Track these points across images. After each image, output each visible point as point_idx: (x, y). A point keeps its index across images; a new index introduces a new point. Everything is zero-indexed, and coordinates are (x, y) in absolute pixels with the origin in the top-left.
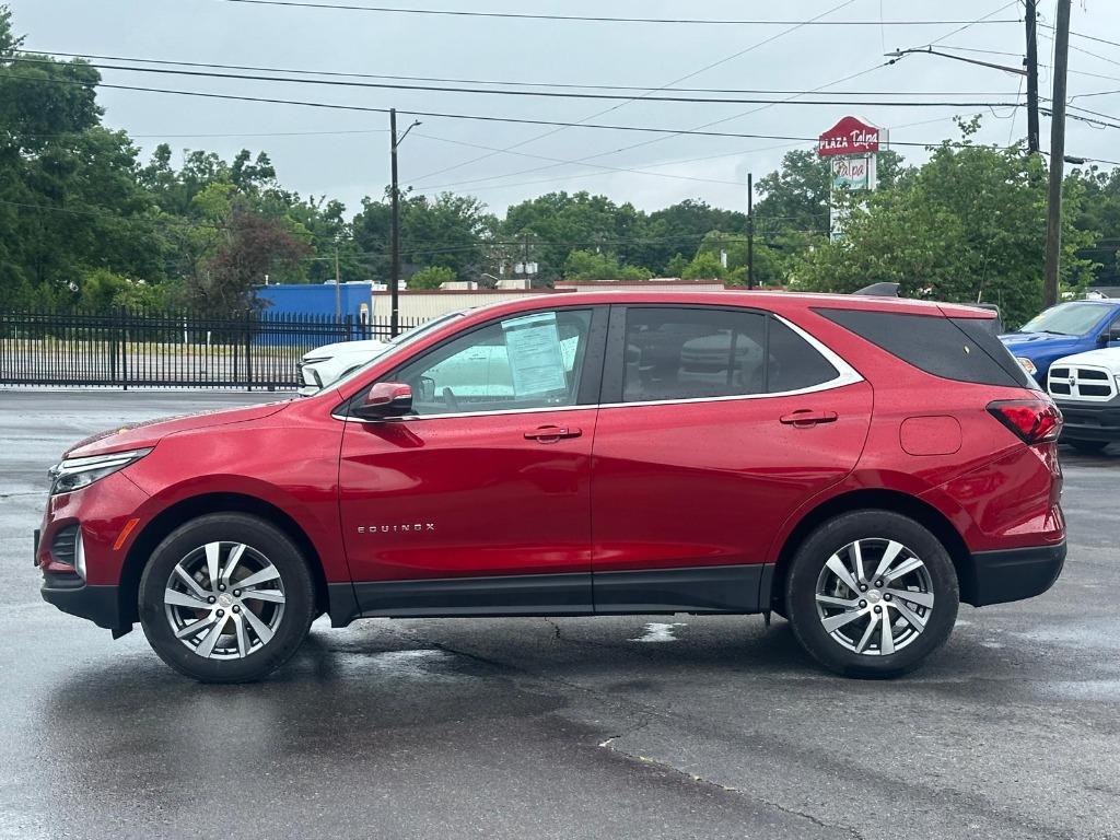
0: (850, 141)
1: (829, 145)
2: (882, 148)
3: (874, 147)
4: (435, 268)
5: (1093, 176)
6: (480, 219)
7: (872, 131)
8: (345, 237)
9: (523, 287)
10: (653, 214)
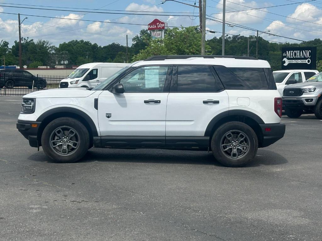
0: (157, 26)
1: (151, 27)
2: (166, 28)
3: (163, 28)
4: (37, 62)
5: (227, 38)
6: (51, 47)
7: (163, 23)
8: (9, 52)
9: (63, 68)
10: (104, 47)
